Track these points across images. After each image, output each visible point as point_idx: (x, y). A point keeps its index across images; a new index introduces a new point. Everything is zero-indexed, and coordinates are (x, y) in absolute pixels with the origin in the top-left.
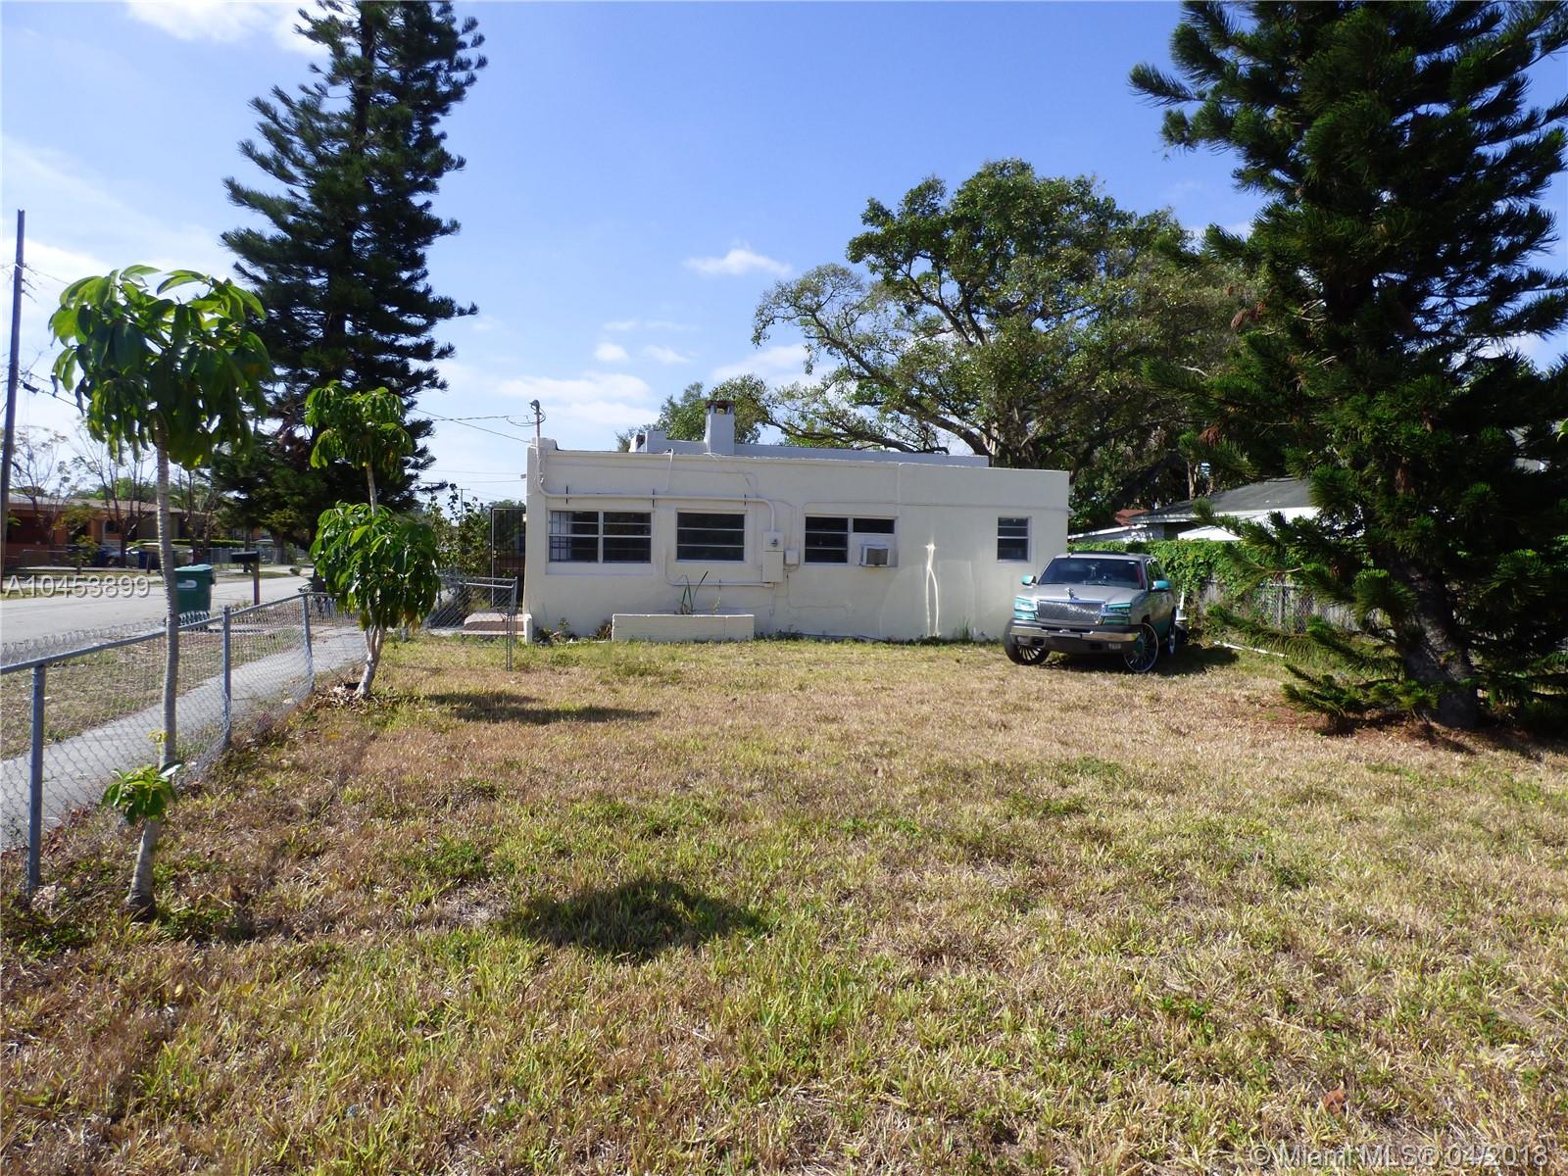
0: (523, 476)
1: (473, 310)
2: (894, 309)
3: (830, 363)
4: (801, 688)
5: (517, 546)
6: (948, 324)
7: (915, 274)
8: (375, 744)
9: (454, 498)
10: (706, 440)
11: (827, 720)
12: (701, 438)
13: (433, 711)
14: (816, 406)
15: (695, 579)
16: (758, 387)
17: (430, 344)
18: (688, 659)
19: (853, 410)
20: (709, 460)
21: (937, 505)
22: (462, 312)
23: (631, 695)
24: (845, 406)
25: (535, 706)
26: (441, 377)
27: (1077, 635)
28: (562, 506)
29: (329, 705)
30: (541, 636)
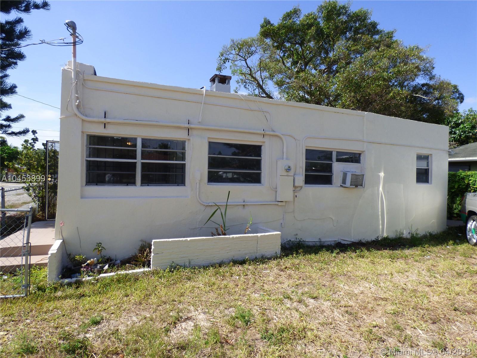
28: (100, 130)
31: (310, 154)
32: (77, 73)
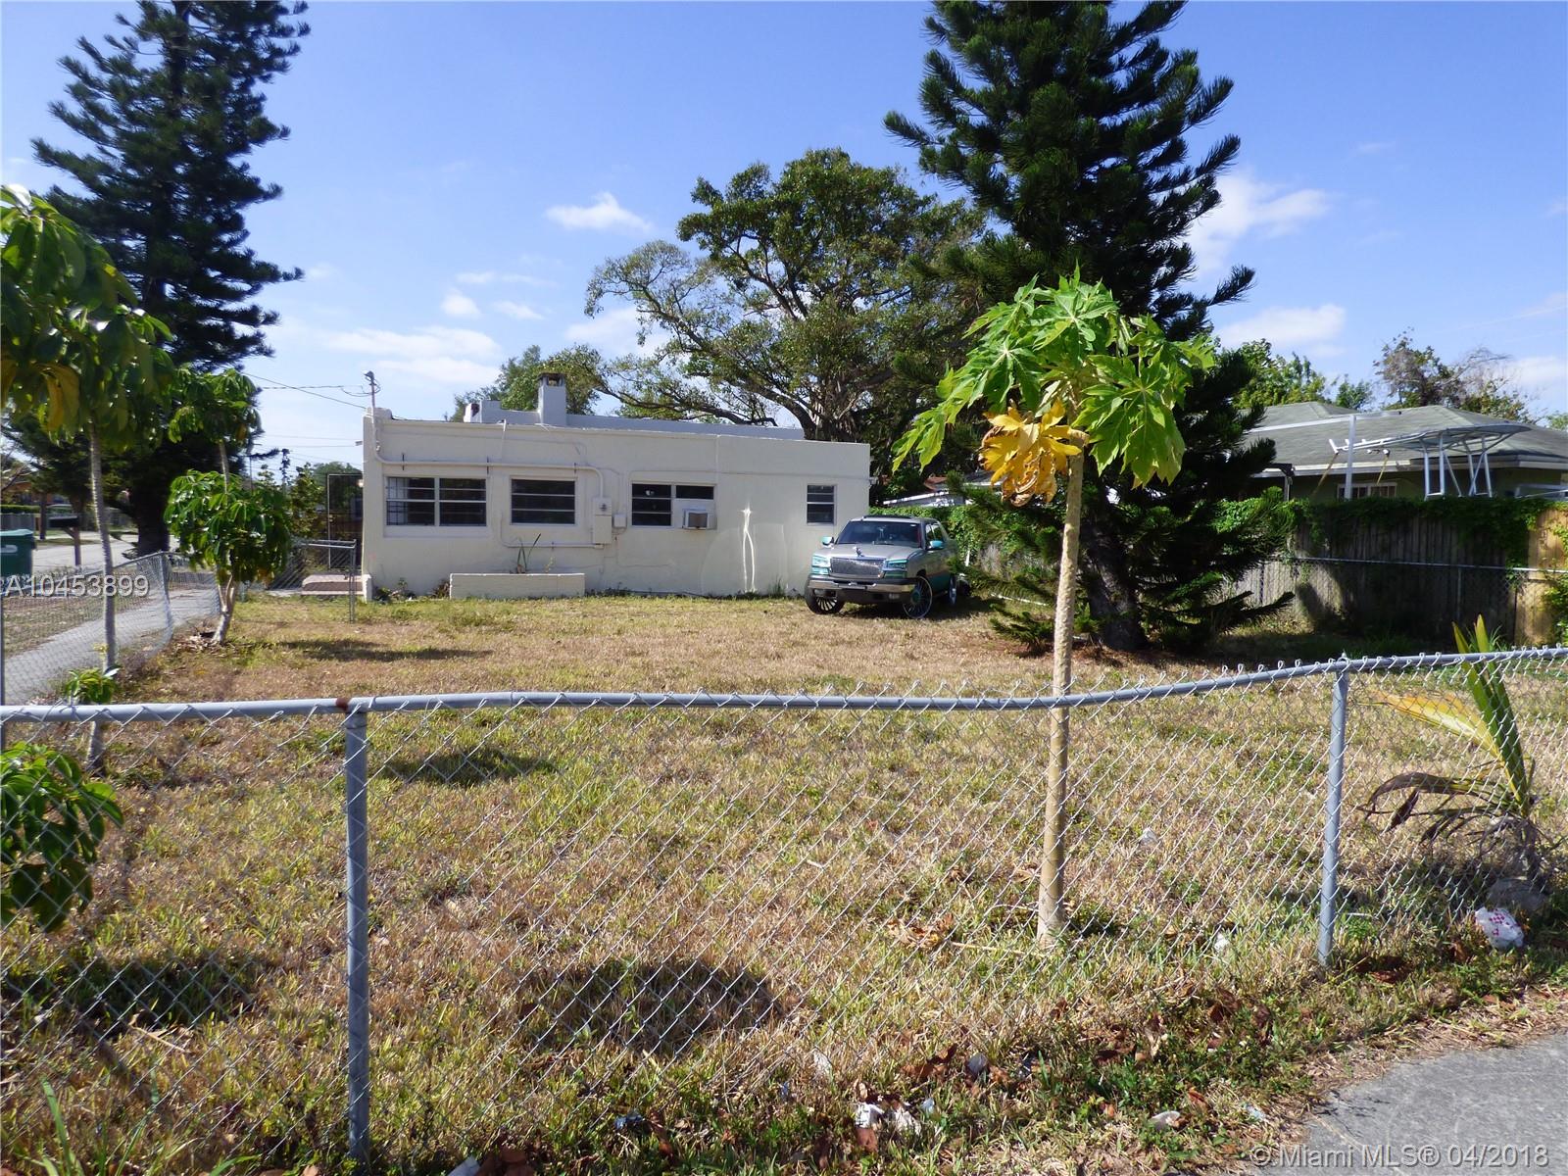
0: (358, 443)
1: (299, 274)
2: (722, 284)
3: (661, 336)
4: (619, 633)
5: (353, 510)
6: (774, 300)
7: (742, 252)
8: (240, 678)
9: (286, 463)
10: (539, 411)
11: (634, 654)
12: (533, 407)
13: (289, 654)
14: (649, 377)
15: (528, 541)
16: (594, 356)
17: (255, 310)
18: (522, 612)
19: (685, 381)
20: (541, 431)
21: (752, 473)
22: (287, 277)
23: (467, 639)
24: (678, 376)
25: (380, 649)
26: (267, 342)
27: (862, 587)
28: (398, 472)
29: (189, 650)
30: (380, 594)
31: (638, 489)
32: (376, 419)
